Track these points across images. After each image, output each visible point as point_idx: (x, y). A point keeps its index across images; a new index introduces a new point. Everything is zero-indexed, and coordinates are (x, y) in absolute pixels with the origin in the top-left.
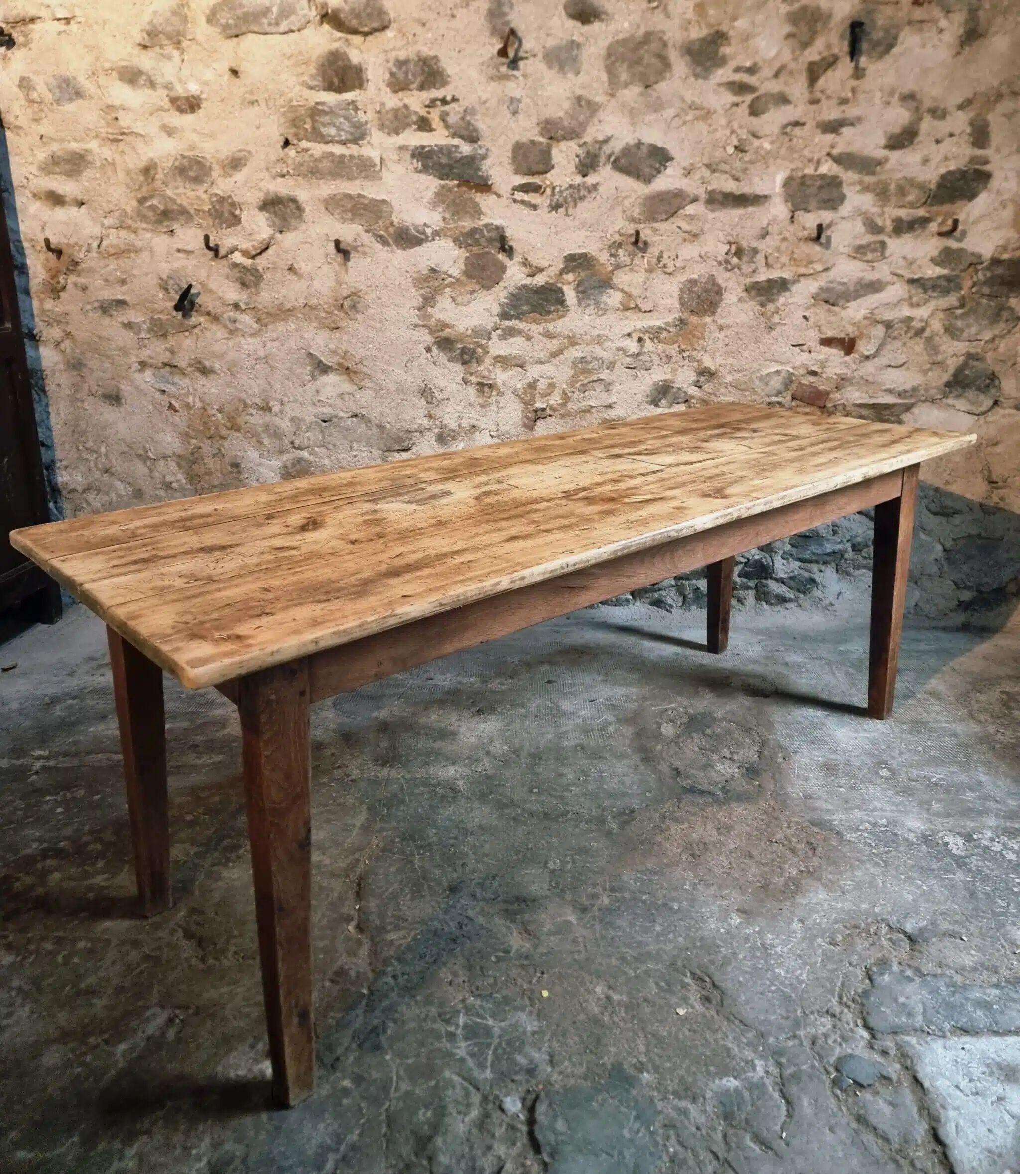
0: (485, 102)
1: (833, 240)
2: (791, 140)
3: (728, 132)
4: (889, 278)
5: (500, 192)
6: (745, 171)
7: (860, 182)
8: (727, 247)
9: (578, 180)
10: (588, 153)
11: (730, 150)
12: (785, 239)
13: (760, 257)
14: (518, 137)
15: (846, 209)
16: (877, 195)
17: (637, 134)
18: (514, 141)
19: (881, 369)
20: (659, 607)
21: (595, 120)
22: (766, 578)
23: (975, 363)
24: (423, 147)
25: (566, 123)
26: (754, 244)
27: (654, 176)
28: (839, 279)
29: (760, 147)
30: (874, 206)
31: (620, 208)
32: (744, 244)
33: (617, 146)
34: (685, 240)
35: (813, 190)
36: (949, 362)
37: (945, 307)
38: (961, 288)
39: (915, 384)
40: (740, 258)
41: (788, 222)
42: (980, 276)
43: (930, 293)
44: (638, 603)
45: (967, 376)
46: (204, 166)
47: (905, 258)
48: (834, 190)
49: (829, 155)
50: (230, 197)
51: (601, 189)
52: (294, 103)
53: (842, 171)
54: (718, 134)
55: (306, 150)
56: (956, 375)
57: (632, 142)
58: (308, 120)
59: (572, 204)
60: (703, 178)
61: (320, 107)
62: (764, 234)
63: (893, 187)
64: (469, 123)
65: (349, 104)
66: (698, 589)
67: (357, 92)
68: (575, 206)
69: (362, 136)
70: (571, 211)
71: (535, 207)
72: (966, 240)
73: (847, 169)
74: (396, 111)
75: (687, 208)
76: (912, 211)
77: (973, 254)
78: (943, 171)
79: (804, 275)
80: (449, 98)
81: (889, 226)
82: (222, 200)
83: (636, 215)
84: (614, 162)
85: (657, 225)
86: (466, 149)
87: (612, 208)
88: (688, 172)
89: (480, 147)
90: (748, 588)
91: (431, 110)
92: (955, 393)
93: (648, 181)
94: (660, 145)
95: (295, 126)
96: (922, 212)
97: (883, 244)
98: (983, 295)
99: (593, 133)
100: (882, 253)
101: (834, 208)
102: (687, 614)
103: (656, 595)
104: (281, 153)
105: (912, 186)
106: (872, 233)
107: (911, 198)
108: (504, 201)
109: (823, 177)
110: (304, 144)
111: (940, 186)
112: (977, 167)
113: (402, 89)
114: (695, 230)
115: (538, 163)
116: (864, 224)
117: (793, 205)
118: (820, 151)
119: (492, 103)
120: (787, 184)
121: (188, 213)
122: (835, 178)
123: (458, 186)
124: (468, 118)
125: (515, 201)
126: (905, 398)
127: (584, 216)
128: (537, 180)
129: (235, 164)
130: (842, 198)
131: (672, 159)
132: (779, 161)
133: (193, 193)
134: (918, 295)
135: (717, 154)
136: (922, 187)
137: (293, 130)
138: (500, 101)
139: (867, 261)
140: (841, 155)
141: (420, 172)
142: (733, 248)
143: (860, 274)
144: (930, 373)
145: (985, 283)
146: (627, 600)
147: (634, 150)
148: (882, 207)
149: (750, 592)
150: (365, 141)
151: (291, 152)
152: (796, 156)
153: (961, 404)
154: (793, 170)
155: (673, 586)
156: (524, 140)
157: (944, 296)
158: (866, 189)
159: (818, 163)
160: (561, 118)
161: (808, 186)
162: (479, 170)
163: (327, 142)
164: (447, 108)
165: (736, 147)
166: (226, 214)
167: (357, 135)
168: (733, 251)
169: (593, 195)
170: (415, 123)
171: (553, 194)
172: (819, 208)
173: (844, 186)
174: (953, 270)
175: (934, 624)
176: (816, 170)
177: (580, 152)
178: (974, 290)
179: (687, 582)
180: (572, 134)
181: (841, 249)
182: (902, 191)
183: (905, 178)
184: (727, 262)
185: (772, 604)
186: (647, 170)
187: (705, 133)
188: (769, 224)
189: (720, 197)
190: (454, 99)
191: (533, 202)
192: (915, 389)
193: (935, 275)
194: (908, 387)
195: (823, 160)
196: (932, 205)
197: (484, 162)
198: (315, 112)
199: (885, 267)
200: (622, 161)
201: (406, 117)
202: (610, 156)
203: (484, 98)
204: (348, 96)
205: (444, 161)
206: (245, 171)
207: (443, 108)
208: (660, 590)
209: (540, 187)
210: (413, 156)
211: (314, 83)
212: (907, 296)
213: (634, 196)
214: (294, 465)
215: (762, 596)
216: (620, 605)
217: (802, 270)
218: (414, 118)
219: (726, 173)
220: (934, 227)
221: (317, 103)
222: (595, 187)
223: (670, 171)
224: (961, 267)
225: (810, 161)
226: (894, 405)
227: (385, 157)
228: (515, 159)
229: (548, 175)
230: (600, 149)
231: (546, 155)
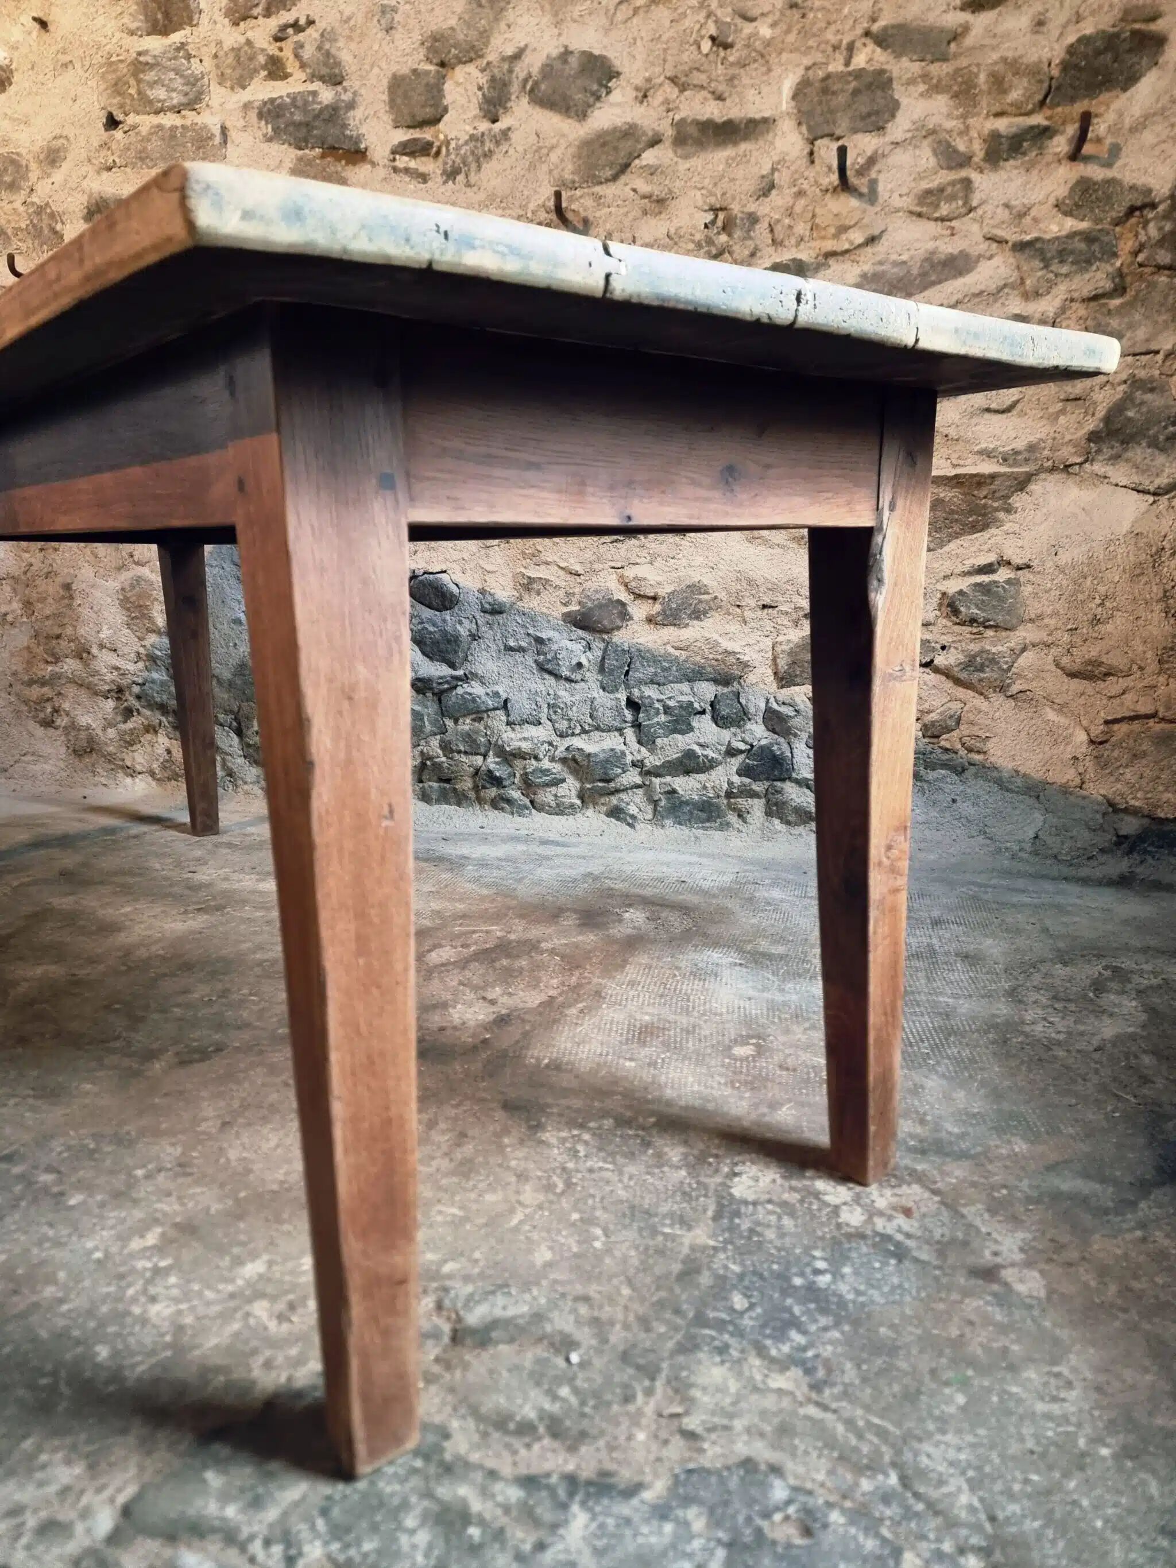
0: (349, 19)
1: (881, 188)
2: (804, 16)
3: (701, 16)
4: (983, 246)
5: (375, 160)
6: (731, 80)
7: (925, 77)
8: (709, 217)
9: (484, 126)
10: (493, 80)
11: (706, 45)
12: (801, 193)
13: (761, 230)
14: (394, 68)
15: (899, 127)
16: (956, 96)
17: (563, 40)
18: (389, 75)
19: (972, 415)
20: (618, 819)
21: (503, 25)
22: (783, 780)
23: (1149, 397)
24: (272, 101)
25: (461, 37)
26: (752, 207)
27: (589, 106)
28: (894, 257)
29: (755, 35)
30: (949, 116)
31: (545, 168)
32: (736, 208)
33: (533, 64)
34: (645, 213)
35: (841, 99)
36: (1098, 396)
37: (1087, 291)
38: (1115, 255)
39: (1033, 439)
40: (730, 235)
41: (804, 161)
42: (1153, 230)
43: (1055, 267)
44: (590, 812)
45: (1130, 419)
46: (20, 166)
47: (1007, 206)
48: (879, 93)
49: (867, 34)
50: (47, 204)
51: (514, 136)
52: (114, 59)
53: (891, 59)
54: (687, 23)
55: (134, 127)
56: (1107, 419)
57: (555, 53)
58: (132, 82)
59: (474, 166)
60: (667, 101)
61: (142, 59)
62: (767, 188)
63: (982, 77)
64: (328, 54)
65: (178, 49)
66: (674, 791)
67: (188, 30)
68: (479, 167)
69: (198, 99)
70: (473, 178)
71: (424, 178)
72: (1119, 163)
73: (898, 56)
74: (236, 51)
75: (644, 155)
76: (1020, 120)
77: (1133, 188)
78: (1071, 39)
79: (833, 254)
80: (302, 22)
81: (978, 149)
82: (40, 210)
83: (568, 176)
84: (532, 90)
85: (597, 189)
86: (327, 95)
87: (532, 167)
88: (644, 96)
89: (345, 90)
90: (754, 795)
91: (283, 44)
92: (1107, 452)
93: (582, 115)
94: (596, 52)
95: (119, 94)
96: (1038, 119)
97: (967, 183)
98: (1159, 268)
99: (500, 45)
100: (966, 200)
101: (880, 129)
102: (658, 832)
103: (614, 800)
104: (104, 135)
105: (1016, 73)
106: (950, 168)
107: (1015, 95)
108: (381, 172)
109: (859, 74)
110: (132, 119)
111: (1066, 66)
112: (1137, 26)
113: (244, 19)
114: (657, 191)
115: (423, 106)
116: (935, 153)
117: (810, 129)
118: (853, 27)
119: (360, 18)
120: (798, 94)
121: (5, 234)
122: (882, 72)
123: (323, 156)
124: (327, 46)
125: (395, 170)
126: (1016, 463)
127: (493, 182)
128: (426, 134)
129: (52, 157)
130: (894, 107)
131: (618, 74)
132: (785, 56)
133: (10, 206)
134: (1035, 274)
135: (685, 57)
136: (1033, 71)
137: (117, 100)
138: (369, 15)
139: (942, 219)
140: (885, 29)
141: (270, 140)
142: (721, 216)
143: (931, 245)
144: (1062, 420)
145: (1161, 243)
146: (572, 806)
147: (558, 65)
148: (964, 117)
149: (756, 801)
150: (203, 105)
151: (118, 134)
152: (811, 43)
153: (1120, 474)
154: (808, 69)
155: (638, 787)
156: (405, 70)
157: (1083, 270)
158: (936, 88)
159: (851, 48)
160: (452, 29)
161: (834, 93)
162: (345, 126)
163: (157, 112)
164: (301, 37)
165: (713, 39)
166: (46, 231)
167: (191, 96)
168: (720, 223)
169: (504, 147)
170: (264, 67)
171: (448, 153)
172: (855, 131)
173: (895, 85)
174: (1097, 221)
175: (1066, 871)
176: (847, 63)
177: (483, 80)
178: (1141, 258)
179: (657, 781)
180: (471, 54)
181: (897, 202)
182: (998, 84)
183: (1004, 60)
184: (710, 242)
185: (788, 823)
186: (579, 96)
187: (667, 24)
188: (774, 170)
189: (693, 131)
190: (311, 23)
191: (422, 169)
192: (1032, 448)
193: (1064, 233)
194: (1020, 445)
195: (858, 44)
196: (1052, 107)
197: (351, 113)
198: (139, 66)
199: (975, 228)
200: (543, 87)
201: (251, 59)
202: (525, 81)
203: (347, 13)
204: (177, 37)
205: (298, 117)
206: (66, 166)
207: (296, 38)
208: (618, 791)
209: (430, 144)
210: (260, 116)
211: (134, 26)
212: (1014, 277)
213: (563, 143)
214: (132, 587)
215: (776, 808)
216: (562, 813)
217: (830, 245)
218: (262, 59)
219: (702, 87)
220: (1060, 144)
221: (140, 54)
222: (506, 133)
223: (616, 96)
224: (1114, 214)
225: (836, 48)
226: (993, 477)
227: (228, 124)
228: (392, 103)
229: (441, 126)
230: (511, 71)
231: (435, 91)
